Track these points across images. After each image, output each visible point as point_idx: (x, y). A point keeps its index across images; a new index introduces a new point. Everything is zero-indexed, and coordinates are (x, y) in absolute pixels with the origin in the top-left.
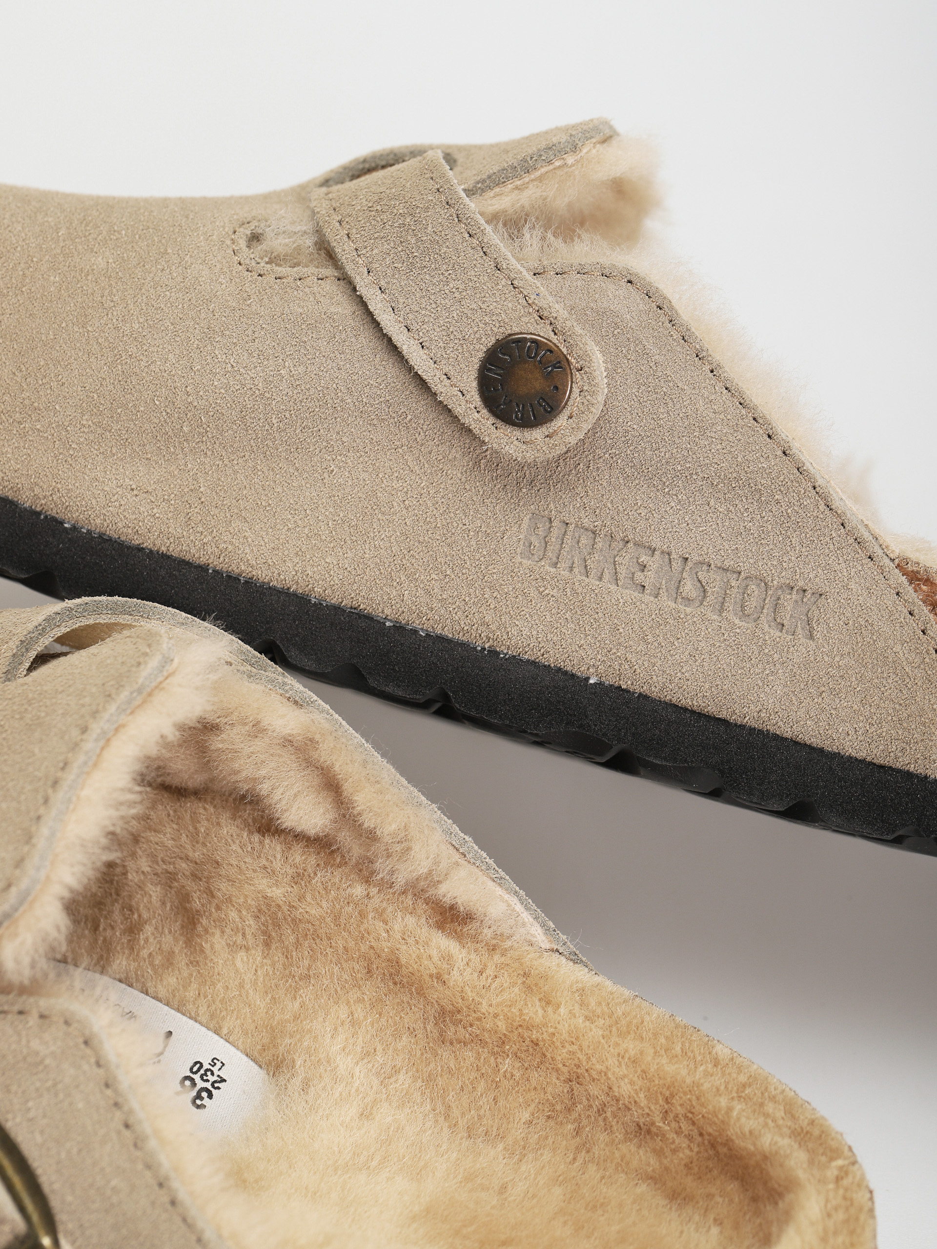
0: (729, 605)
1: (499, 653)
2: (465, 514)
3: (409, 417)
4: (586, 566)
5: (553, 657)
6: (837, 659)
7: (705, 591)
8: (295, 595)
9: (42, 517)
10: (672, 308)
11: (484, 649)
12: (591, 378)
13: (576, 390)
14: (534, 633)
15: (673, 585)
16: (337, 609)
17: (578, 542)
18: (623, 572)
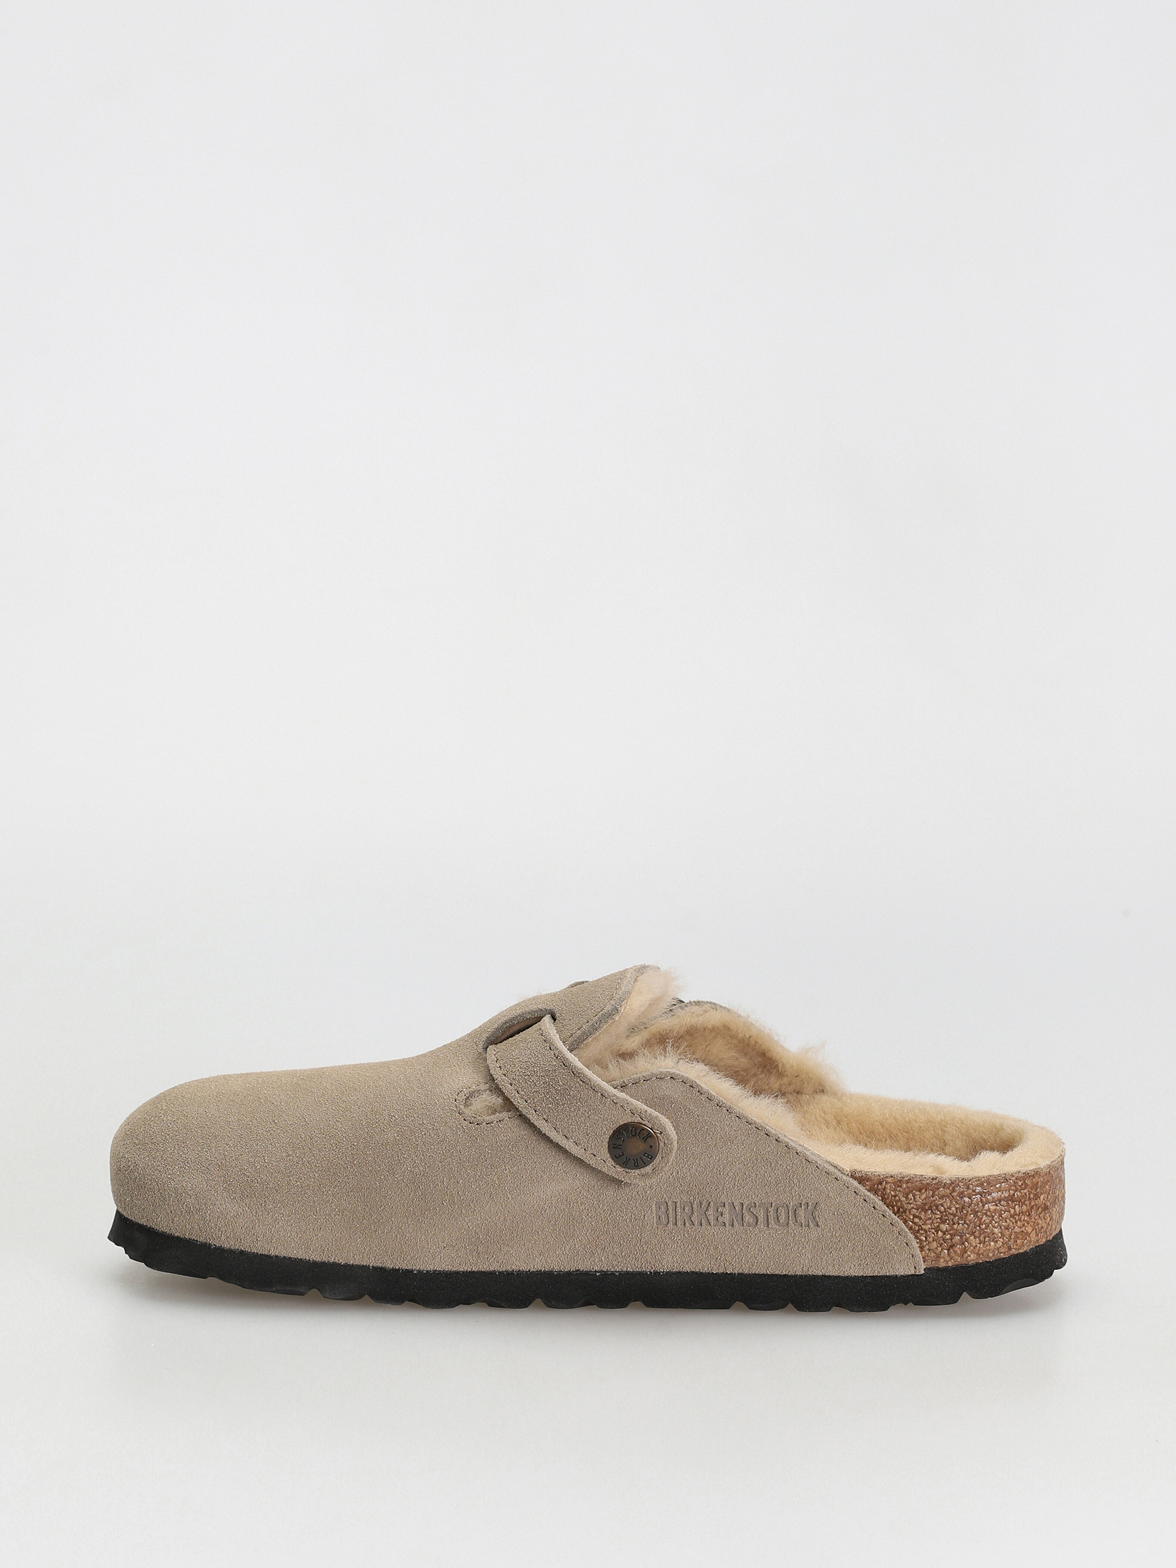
0: (772, 1221)
1: (659, 1273)
2: (621, 1212)
3: (578, 1175)
4: (692, 1221)
5: (688, 1268)
6: (834, 1233)
7: (757, 1218)
8: (545, 1272)
9: (371, 1268)
10: (698, 1085)
11: (651, 1272)
12: (668, 1136)
13: (662, 1144)
14: (675, 1260)
15: (739, 1218)
16: (569, 1273)
17: (684, 1209)
18: (711, 1218)
